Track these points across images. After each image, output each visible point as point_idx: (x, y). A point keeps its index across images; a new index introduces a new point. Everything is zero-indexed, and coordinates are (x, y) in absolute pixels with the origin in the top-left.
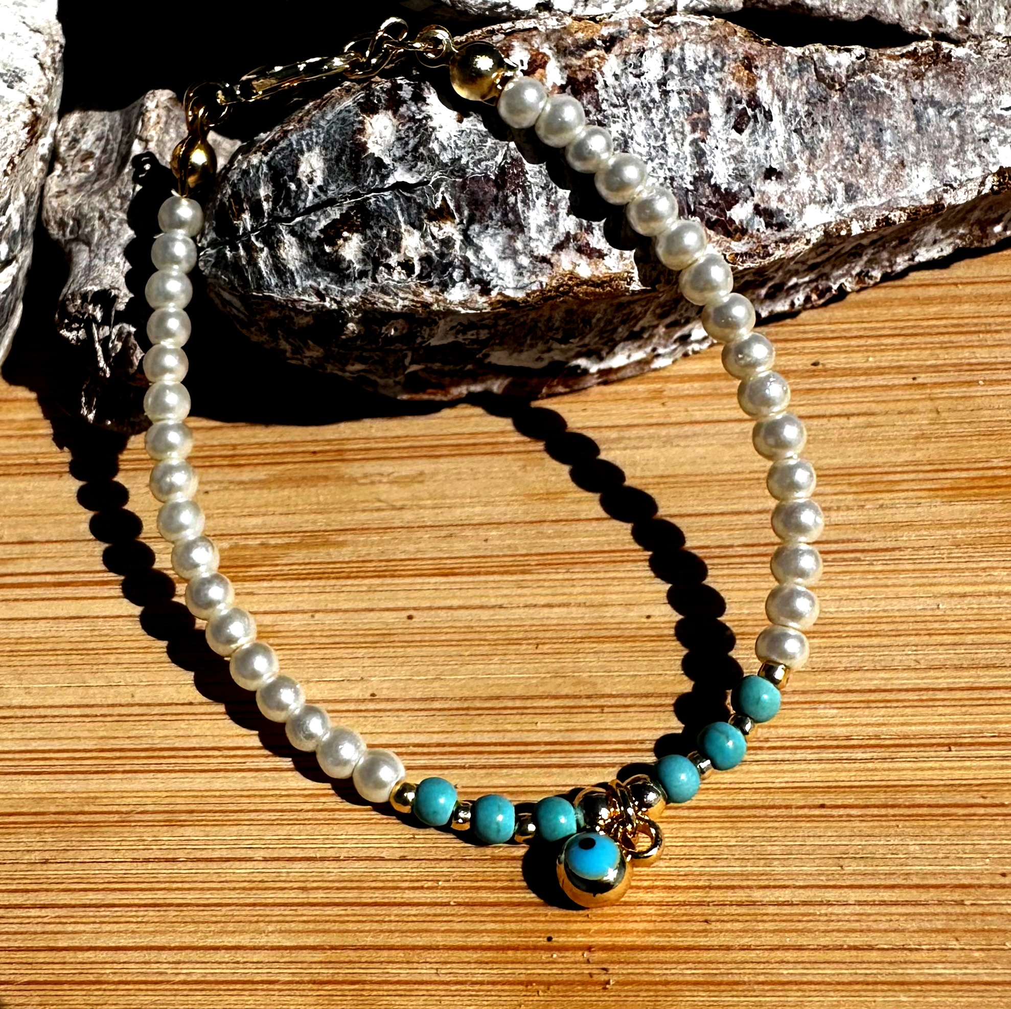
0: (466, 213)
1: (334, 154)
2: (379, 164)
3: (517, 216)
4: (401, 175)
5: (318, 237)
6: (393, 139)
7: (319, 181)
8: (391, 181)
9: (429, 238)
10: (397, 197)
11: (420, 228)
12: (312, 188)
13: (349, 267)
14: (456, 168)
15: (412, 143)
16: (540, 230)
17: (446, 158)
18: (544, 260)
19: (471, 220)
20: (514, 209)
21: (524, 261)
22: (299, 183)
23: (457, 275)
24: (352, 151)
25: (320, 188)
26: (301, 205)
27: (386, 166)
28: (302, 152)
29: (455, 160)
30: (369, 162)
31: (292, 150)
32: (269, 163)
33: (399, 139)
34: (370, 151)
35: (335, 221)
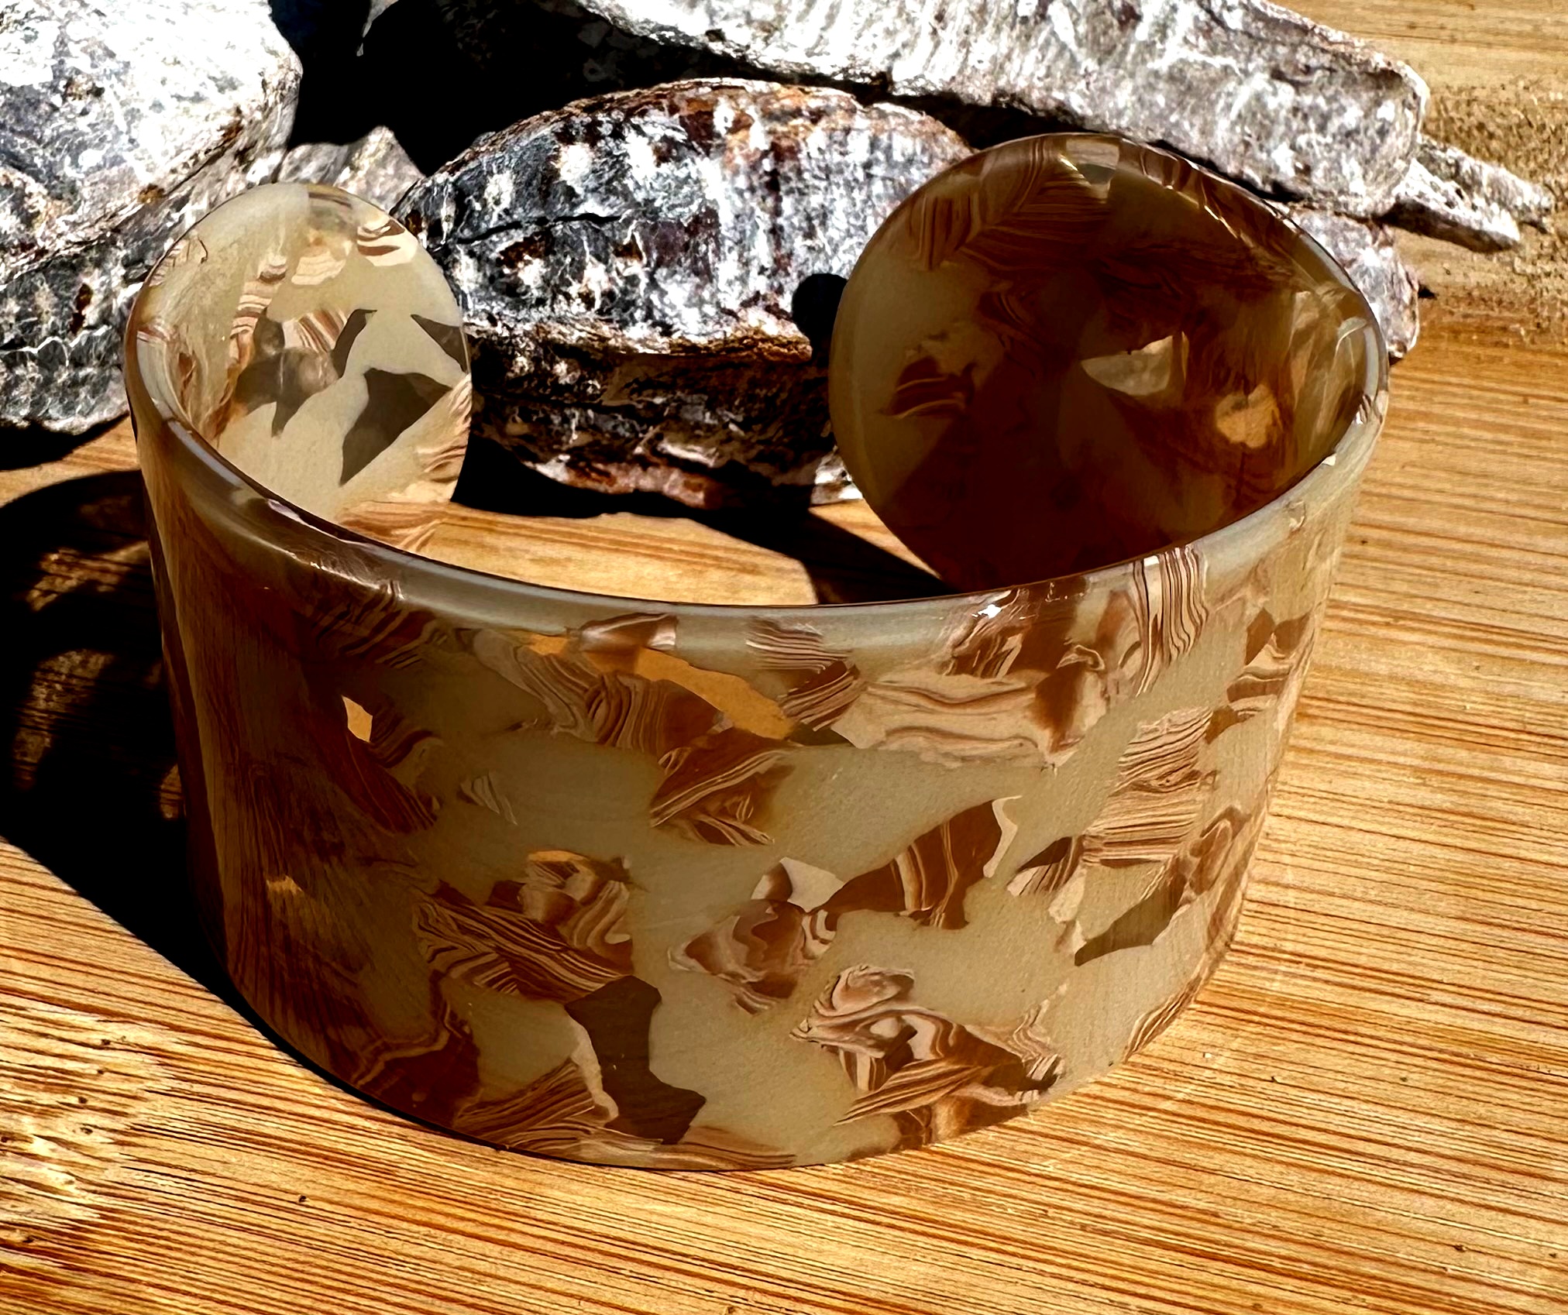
0: (655, 256)
1: (525, 178)
2: (570, 192)
3: (707, 265)
4: (591, 206)
5: (498, 259)
6: (587, 171)
7: (506, 203)
8: (580, 211)
9: (614, 274)
10: (585, 228)
11: (606, 262)
12: (498, 210)
13: (525, 293)
14: (648, 210)
15: (606, 177)
16: (730, 283)
17: (639, 196)
18: (731, 313)
19: (659, 264)
20: (704, 258)
21: (710, 310)
22: (485, 205)
23: (639, 314)
24: (544, 177)
25: (506, 211)
26: (484, 226)
27: (577, 196)
28: (491, 173)
29: (649, 202)
30: (560, 189)
31: (481, 172)
32: (454, 184)
33: (594, 171)
34: (562, 178)
35: (517, 244)
